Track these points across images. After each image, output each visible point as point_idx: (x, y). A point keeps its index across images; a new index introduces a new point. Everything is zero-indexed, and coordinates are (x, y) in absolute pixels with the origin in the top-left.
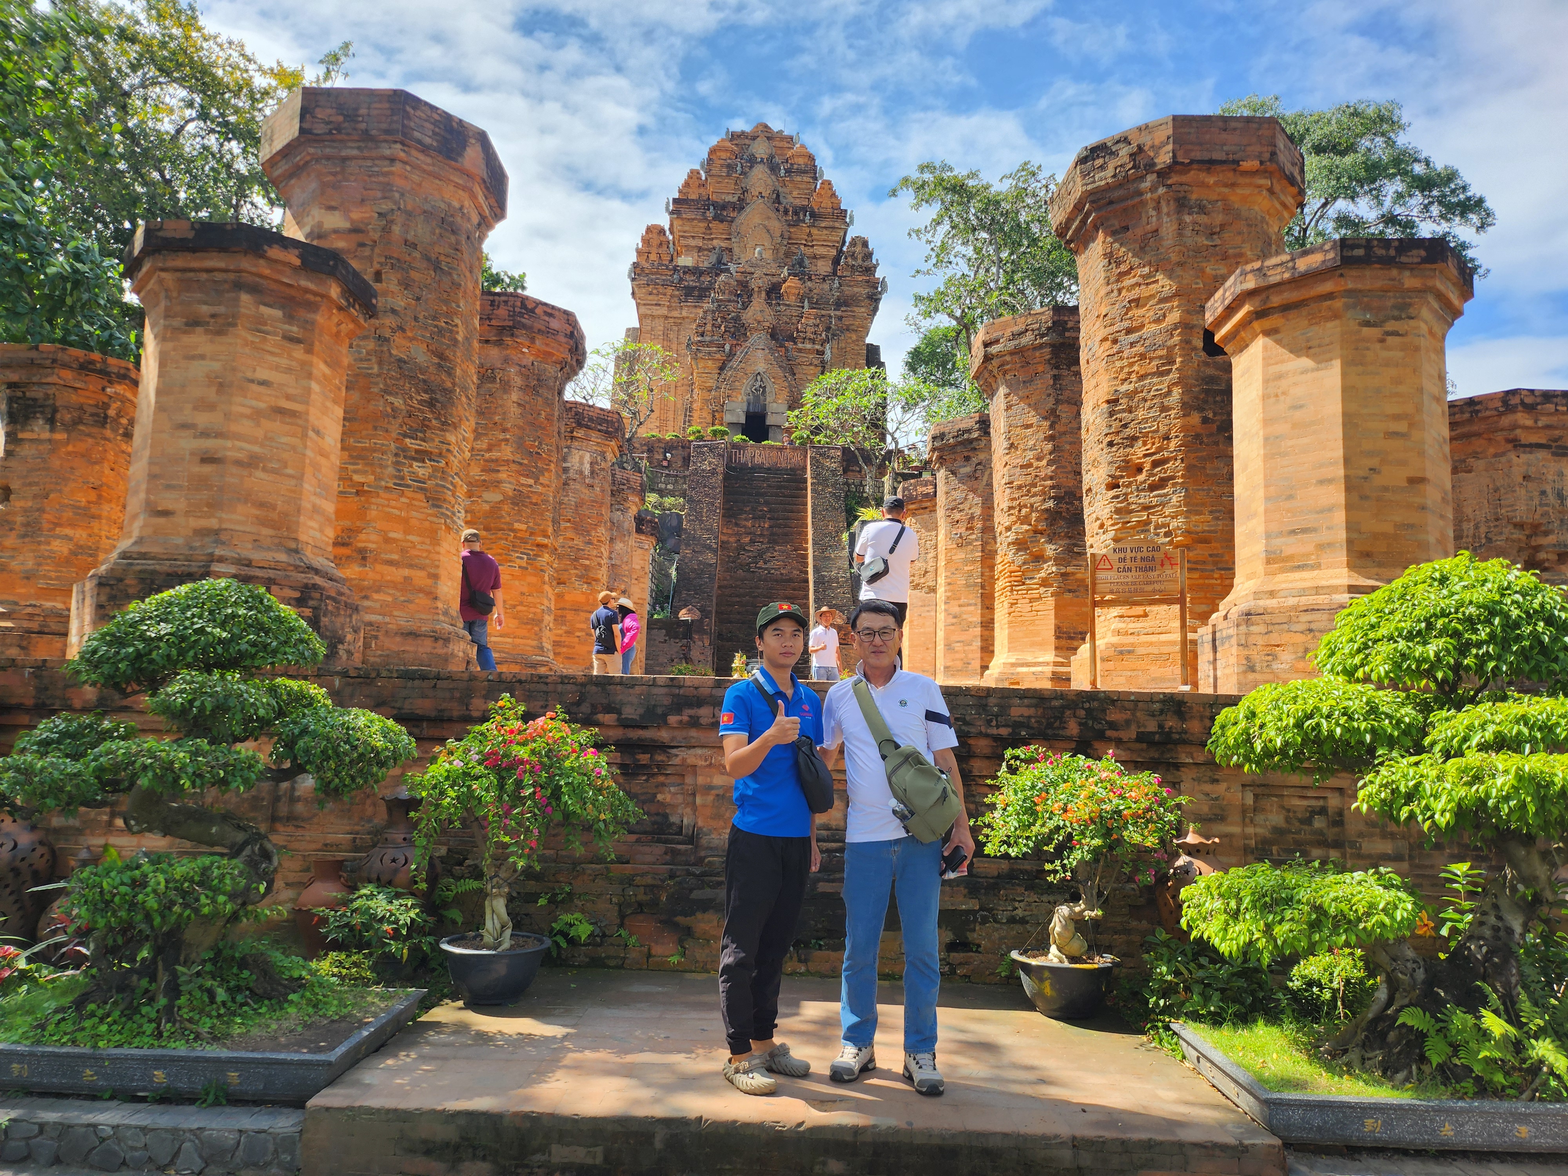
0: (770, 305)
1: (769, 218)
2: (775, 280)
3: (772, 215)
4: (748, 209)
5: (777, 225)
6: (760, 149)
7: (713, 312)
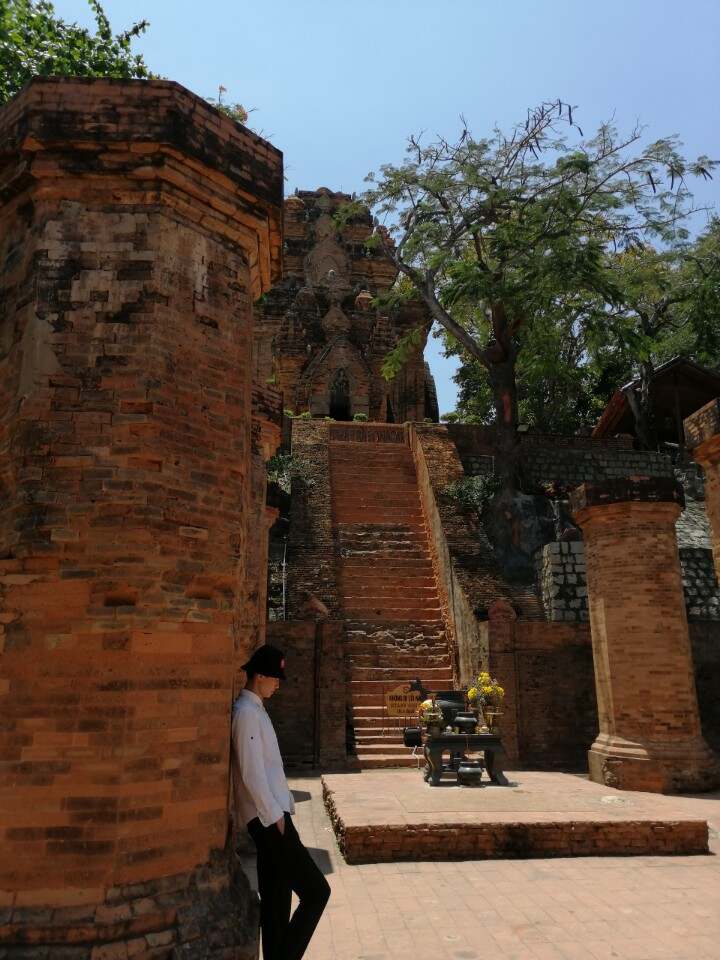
0: (345, 313)
1: (335, 252)
2: (349, 293)
3: (340, 250)
4: (317, 246)
5: (342, 258)
6: (324, 203)
7: (295, 319)
